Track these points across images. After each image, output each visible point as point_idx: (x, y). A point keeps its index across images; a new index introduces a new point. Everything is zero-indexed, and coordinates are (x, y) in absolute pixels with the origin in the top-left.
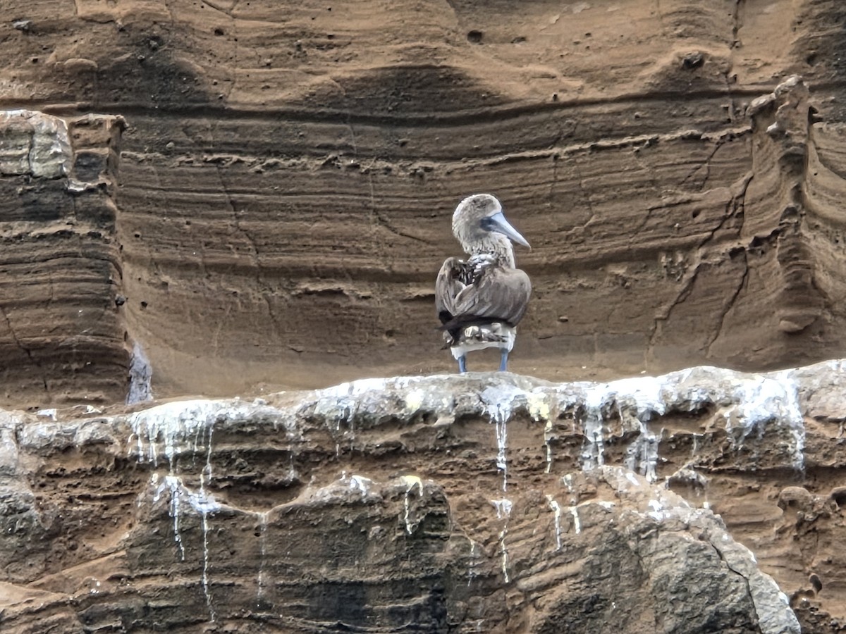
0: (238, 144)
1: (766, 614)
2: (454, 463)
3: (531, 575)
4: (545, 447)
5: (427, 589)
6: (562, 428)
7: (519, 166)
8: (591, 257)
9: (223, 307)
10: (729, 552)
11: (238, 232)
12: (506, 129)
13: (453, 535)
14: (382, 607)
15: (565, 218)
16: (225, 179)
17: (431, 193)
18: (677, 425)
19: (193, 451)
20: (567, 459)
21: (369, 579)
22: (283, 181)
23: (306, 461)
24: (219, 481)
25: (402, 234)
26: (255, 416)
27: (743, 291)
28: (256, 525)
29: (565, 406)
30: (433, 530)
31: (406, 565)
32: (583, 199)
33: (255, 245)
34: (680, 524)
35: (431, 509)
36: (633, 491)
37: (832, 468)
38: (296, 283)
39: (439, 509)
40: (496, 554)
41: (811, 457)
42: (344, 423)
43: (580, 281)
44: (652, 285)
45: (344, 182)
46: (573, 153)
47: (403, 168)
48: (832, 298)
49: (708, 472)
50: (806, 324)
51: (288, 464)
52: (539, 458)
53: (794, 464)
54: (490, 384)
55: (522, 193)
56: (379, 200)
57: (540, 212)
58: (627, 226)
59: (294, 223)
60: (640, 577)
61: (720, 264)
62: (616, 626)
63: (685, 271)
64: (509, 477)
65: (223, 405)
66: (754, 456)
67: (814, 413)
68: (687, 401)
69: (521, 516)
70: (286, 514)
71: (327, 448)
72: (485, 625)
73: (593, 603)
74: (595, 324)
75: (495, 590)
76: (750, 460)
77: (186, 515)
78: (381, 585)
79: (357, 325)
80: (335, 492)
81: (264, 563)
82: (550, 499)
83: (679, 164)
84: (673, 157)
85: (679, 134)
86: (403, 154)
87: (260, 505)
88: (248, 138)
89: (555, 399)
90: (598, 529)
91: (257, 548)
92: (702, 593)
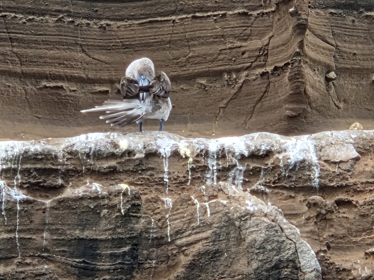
0: (14, 8)
1: (304, 262)
2: (143, 178)
3: (183, 238)
4: (188, 171)
5: (130, 244)
6: (198, 162)
7: (155, 25)
8: (189, 74)
9: (3, 93)
10: (287, 229)
11: (13, 54)
12: (148, 6)
13: (143, 215)
14: (106, 252)
15: (176, 53)
16: (7, 26)
17: (109, 37)
18: (253, 162)
19: (11, 168)
20: (199, 178)
21: (100, 237)
22: (36, 28)
23: (68, 175)
24: (24, 183)
25: (93, 58)
26: (43, 150)
27: (266, 94)
28: (43, 207)
29: (199, 150)
30: (133, 213)
31: (119, 230)
32: (186, 44)
33: (20, 61)
34: (262, 214)
35: (133, 202)
36: (237, 195)
37: (333, 187)
38: (40, 82)
39: (137, 202)
40: (164, 226)
41: (323, 181)
42: (88, 155)
43: (182, 86)
44: (219, 89)
45: (66, 30)
46: (182, 19)
47: (96, 24)
48: (312, 100)
49: (269, 187)
50: (298, 113)
51: (58, 176)
52: (184, 177)
53: (313, 184)
54: (159, 137)
55: (155, 39)
56: (82, 39)
57: (164, 49)
58: (208, 58)
59: (41, 50)
60: (240, 240)
61: (254, 80)
62: (227, 266)
63: (236, 83)
64: (169, 186)
65: (27, 144)
66: (294, 179)
67: (323, 158)
68: (259, 150)
69: (179, 207)
70: (60, 202)
71: (79, 168)
72: (157, 263)
73: (215, 253)
74: (189, 109)
75: (162, 245)
76: (291, 181)
77: (9, 201)
78: (106, 240)
79: (69, 105)
80: (85, 191)
81: (47, 227)
82: (193, 198)
83: (236, 27)
84: (233, 24)
85: (236, 11)
86: (96, 16)
87: (43, 197)
88: (20, 5)
89: (194, 147)
90: (220, 215)
91: (43, 220)
92: (273, 249)
